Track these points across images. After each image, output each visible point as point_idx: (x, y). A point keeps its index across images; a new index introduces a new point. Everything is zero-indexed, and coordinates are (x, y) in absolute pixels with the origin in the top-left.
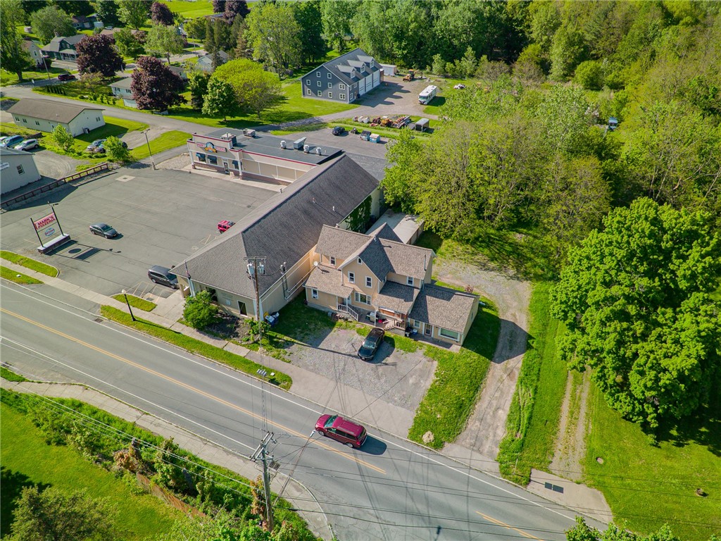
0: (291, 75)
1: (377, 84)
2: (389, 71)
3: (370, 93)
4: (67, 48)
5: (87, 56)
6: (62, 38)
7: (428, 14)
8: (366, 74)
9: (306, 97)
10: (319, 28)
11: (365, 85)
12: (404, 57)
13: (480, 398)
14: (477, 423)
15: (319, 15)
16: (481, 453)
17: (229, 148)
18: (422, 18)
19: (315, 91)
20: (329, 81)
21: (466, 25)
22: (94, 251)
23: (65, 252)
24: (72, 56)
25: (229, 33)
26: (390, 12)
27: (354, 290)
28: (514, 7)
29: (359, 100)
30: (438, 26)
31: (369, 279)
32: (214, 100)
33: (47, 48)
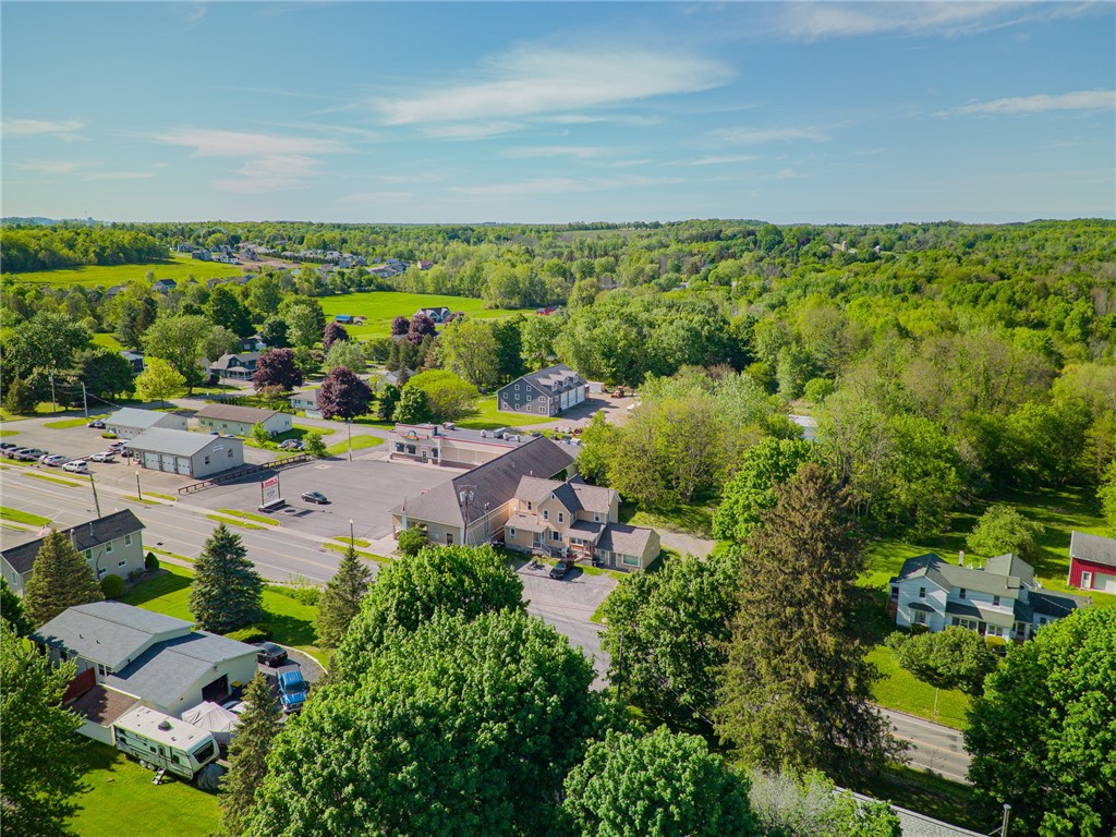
0: (484, 393)
1: (581, 399)
2: (595, 389)
3: (572, 408)
4: (236, 365)
5: (268, 370)
6: (232, 356)
7: (640, 333)
8: (569, 388)
9: (502, 412)
10: (518, 347)
11: (569, 399)
12: (614, 375)
15: (519, 334)
17: (431, 435)
18: (633, 336)
19: (512, 404)
20: (529, 393)
21: (681, 342)
22: (308, 512)
23: (282, 511)
24: (241, 373)
25: (416, 353)
26: (597, 331)
27: (548, 528)
28: (738, 327)
29: (560, 414)
30: (650, 344)
31: (561, 515)
32: (407, 406)
33: (215, 365)
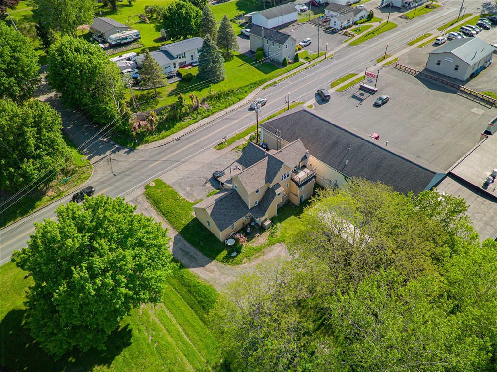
13: (158, 214)
14: (146, 207)
16: (131, 201)
22: (360, 100)
